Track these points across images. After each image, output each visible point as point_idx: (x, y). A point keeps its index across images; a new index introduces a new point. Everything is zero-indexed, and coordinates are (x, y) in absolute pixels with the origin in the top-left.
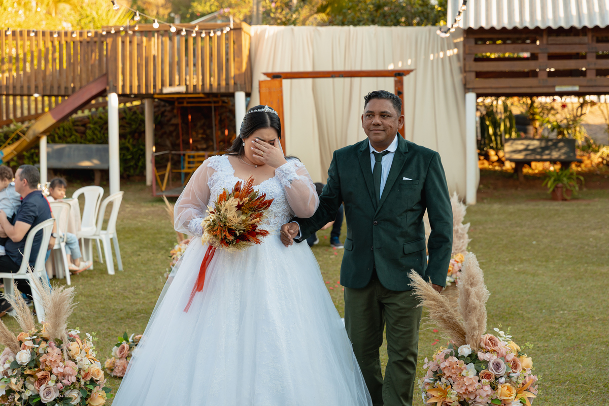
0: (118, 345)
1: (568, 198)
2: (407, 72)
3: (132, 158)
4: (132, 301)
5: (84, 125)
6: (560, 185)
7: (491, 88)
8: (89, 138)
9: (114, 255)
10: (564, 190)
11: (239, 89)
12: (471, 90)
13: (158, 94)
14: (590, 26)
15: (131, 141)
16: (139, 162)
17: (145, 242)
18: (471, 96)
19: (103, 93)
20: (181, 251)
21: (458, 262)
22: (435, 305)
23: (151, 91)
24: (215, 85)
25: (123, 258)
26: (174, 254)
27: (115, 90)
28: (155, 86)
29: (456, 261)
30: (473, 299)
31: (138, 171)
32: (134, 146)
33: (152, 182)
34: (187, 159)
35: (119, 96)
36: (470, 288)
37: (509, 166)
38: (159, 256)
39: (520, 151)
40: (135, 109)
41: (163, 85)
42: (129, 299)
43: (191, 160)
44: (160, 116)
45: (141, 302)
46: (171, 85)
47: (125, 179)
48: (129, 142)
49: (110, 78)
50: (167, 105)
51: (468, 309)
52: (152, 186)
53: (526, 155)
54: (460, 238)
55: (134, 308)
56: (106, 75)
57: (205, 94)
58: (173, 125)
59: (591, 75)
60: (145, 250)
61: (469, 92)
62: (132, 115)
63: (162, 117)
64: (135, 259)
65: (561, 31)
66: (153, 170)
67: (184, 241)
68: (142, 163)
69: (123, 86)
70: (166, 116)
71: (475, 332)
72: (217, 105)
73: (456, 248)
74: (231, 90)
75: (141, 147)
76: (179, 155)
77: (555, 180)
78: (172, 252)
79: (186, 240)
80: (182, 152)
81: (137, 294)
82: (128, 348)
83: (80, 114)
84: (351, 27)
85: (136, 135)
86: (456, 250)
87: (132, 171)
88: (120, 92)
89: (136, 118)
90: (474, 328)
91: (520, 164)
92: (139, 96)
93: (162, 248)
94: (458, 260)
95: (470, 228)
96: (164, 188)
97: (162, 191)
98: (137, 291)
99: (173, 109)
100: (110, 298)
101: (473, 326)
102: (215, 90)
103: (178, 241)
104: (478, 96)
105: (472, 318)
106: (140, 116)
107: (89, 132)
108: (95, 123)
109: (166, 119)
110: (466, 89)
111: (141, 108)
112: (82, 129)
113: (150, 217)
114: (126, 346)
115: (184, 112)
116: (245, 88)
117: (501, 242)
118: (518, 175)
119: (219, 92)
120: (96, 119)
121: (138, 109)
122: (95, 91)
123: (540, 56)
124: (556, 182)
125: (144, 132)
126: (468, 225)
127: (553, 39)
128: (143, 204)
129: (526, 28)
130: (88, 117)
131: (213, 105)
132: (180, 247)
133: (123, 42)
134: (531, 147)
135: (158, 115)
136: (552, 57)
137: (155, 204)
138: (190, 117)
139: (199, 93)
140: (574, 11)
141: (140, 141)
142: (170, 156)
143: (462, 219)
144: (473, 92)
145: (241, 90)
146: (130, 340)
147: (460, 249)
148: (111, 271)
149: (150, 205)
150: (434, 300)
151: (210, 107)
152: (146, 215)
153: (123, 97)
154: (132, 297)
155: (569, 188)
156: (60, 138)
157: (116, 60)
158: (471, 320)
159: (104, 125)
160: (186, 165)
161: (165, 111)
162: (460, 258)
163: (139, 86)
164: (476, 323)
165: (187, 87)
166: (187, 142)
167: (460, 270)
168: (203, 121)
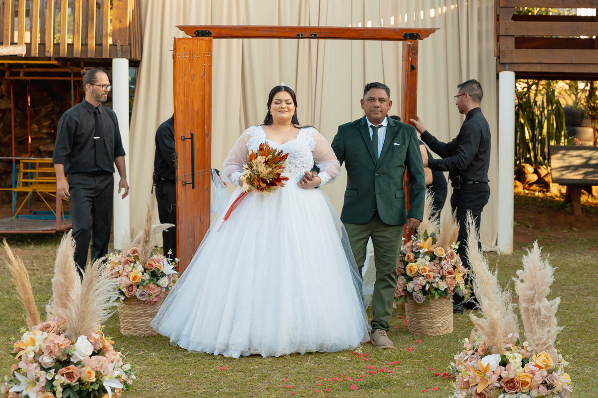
2: (427, 33)
7: (540, 64)
12: (507, 67)
18: (508, 77)
20: (34, 345)
21: (540, 368)
24: (78, 47)
26: (20, 350)
29: (537, 366)
34: (22, 169)
39: (576, 168)
43: (30, 171)
53: (586, 174)
54: (542, 324)
57: (58, 59)
61: (503, 69)
67: (39, 326)
73: (537, 343)
74: (106, 55)
76: (10, 163)
78: (16, 346)
79: (44, 324)
80: (14, 158)
86: (537, 345)
91: (575, 189)
94: (540, 364)
95: (560, 307)
102: (77, 54)
103: (28, 324)
104: (519, 76)
110: (501, 65)
115: (19, 90)
116: (130, 53)
118: (572, 206)
119: (84, 56)
126: (558, 301)
131: (72, 79)
132: (33, 336)
134: (593, 162)
138: (29, 99)
139: (49, 59)
143: (548, 291)
144: (510, 69)
145: (123, 56)
147: (545, 344)
160: (21, 179)
162: (544, 361)
165: (29, 45)
166: (22, 142)
167: (544, 383)
168: (50, 106)
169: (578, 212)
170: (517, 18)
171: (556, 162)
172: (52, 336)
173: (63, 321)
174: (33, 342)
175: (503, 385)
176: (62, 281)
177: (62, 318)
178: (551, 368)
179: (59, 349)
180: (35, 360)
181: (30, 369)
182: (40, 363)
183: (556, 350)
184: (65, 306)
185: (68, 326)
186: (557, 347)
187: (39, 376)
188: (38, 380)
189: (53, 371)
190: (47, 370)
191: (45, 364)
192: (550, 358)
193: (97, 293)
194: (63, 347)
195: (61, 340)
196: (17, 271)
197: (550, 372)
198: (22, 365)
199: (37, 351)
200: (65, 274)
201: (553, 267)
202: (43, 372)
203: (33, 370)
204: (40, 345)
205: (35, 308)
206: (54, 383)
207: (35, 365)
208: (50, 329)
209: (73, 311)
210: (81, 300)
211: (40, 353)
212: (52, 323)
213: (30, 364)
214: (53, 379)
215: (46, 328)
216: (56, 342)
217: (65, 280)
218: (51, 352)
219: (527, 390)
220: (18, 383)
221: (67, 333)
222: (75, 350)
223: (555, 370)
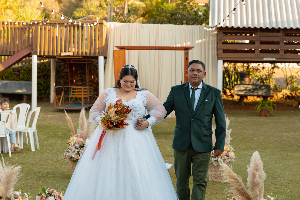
0: (39, 195)
1: (268, 115)
2: (191, 48)
3: (43, 89)
4: (45, 167)
5: (19, 71)
6: (264, 108)
7: (231, 58)
8: (21, 78)
9: (35, 140)
10: (266, 111)
11: (101, 55)
12: (220, 59)
13: (58, 56)
14: (282, 27)
15: (43, 80)
16: (47, 91)
17: (51, 134)
18: (220, 62)
19: (30, 55)
20: (74, 141)
22: (234, 181)
23: (55, 54)
24: (88, 52)
25: (39, 142)
26: (70, 142)
27: (36, 53)
28: (57, 52)
30: (257, 179)
31: (46, 96)
32: (44, 82)
33: (54, 101)
34: (72, 90)
35: (38, 56)
36: (256, 172)
37: (236, 98)
38: (59, 141)
39: (242, 91)
40: (46, 63)
41: (61, 51)
42: (43, 165)
43: (74, 90)
44: (58, 68)
45: (50, 168)
46: (65, 52)
47: (39, 99)
48: (42, 80)
49: (34, 47)
50: (62, 62)
51: (255, 185)
52: (53, 103)
53: (246, 93)
55: (47, 171)
56: (31, 45)
57: (82, 56)
58: (65, 72)
59: (282, 53)
60: (51, 138)
61: (219, 59)
62: (44, 67)
63: (59, 68)
64: (46, 143)
65: (267, 30)
66: (55, 95)
67: (75, 136)
68: (48, 92)
69: (40, 51)
70: (61, 68)
71: (257, 198)
72: (88, 62)
74: (97, 55)
75: (48, 83)
76: (68, 88)
77: (261, 106)
78: (68, 141)
79: (77, 135)
80: (69, 87)
81: (47, 163)
82: (45, 197)
83: (16, 65)
84: (159, 24)
85: (46, 77)
87: (43, 95)
88: (39, 55)
89: (46, 68)
90: (257, 196)
91: (242, 97)
92: (48, 57)
93: (60, 137)
96: (60, 105)
97: (59, 106)
98: (48, 161)
99: (65, 64)
100: (33, 165)
101: (256, 194)
102: (88, 55)
103: (72, 135)
104: (224, 62)
105: (256, 190)
106: (48, 67)
107: (21, 75)
108: (24, 70)
109: (61, 69)
110: (219, 58)
111: (49, 63)
112: (18, 73)
113: (53, 120)
114: (44, 196)
115: (71, 66)
116: (104, 54)
117: (238, 138)
118: (241, 103)
119: (90, 56)
120: (25, 68)
121: (47, 64)
122: (25, 54)
123: (256, 42)
124: (262, 107)
125: (50, 75)
127: (262, 34)
128: (49, 113)
129: (249, 28)
130: (21, 67)
131: (87, 63)
132: (73, 139)
133: (41, 29)
134: (248, 89)
135: (57, 67)
136: (262, 43)
137: (55, 113)
138: (74, 68)
139: (80, 56)
140: (274, 20)
141: (48, 80)
142: (63, 88)
143: (228, 127)
144: (221, 59)
145: (102, 55)
146: (46, 192)
148: (33, 150)
149: (52, 113)
150: (233, 179)
151: (86, 63)
152: (51, 119)
153: (40, 57)
154: (45, 164)
155: (268, 110)
156: (6, 77)
157: (37, 38)
158: (255, 191)
159: (29, 71)
160: (72, 93)
161: (61, 65)
162: (226, 148)
163: (48, 52)
164: (258, 193)
165: (74, 52)
166: (72, 82)
167: (226, 155)
168: (80, 71)
169: (243, 105)
170: (223, 43)
171: (236, 89)
172: (79, 139)
173: (82, 134)
174: (73, 140)
175: (213, 155)
176: (82, 122)
177: (82, 133)
178: (228, 150)
179: (81, 142)
180: (74, 145)
181: (72, 148)
182: (75, 147)
183: (230, 145)
184: (82, 130)
185: (83, 136)
186: (230, 144)
187: (75, 150)
188: (75, 151)
189: (79, 149)
190: (77, 149)
191: (77, 147)
192: (228, 148)
193: (92, 126)
194: (82, 142)
195: (81, 140)
196: (69, 119)
197: (228, 152)
198: (70, 147)
199: (74, 143)
200: (82, 120)
201: (229, 120)
202: (76, 149)
203: (73, 148)
204: (75, 141)
205: (74, 130)
206: (79, 152)
207: (74, 147)
208: (78, 136)
209: (85, 131)
210: (87, 128)
211: (75, 144)
212: (79, 135)
213: (72, 147)
214: (79, 151)
215: (77, 136)
216: (80, 140)
217: (83, 122)
218: (79, 143)
219: (221, 157)
220: (69, 152)
221: (83, 138)
222: (85, 143)
223: (230, 151)
